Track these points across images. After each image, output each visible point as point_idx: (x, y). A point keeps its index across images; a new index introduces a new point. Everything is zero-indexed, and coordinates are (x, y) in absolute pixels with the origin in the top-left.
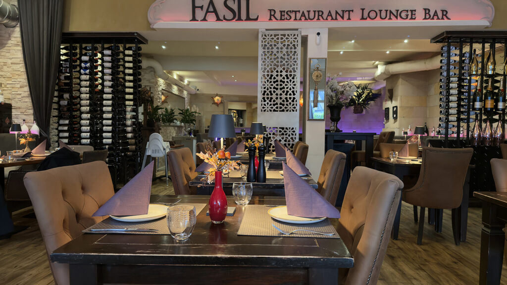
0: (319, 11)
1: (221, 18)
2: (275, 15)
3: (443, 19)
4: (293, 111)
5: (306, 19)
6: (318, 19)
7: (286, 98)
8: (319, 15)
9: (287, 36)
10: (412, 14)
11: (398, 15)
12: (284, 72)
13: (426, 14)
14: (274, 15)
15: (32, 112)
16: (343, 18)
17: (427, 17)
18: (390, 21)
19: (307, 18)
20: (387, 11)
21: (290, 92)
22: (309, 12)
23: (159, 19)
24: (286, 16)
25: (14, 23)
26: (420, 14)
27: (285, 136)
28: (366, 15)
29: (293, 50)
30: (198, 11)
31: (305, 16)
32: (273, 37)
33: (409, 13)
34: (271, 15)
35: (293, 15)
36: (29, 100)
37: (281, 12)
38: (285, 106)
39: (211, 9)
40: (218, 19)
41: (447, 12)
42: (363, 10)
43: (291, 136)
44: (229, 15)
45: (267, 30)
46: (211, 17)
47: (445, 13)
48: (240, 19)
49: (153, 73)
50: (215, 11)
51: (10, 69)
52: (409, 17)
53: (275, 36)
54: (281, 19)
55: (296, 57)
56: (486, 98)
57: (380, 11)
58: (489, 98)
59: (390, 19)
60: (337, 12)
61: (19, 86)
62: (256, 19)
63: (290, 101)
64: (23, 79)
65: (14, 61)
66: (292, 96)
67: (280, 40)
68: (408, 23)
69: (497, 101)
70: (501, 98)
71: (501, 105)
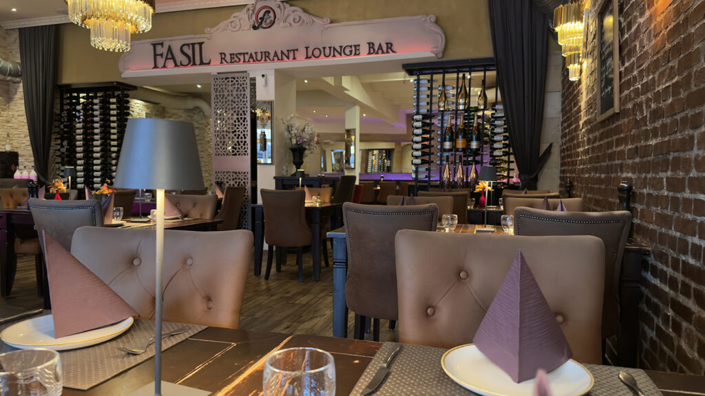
0: (265, 52)
1: (179, 64)
2: (226, 59)
3: (387, 52)
4: (245, 154)
5: (254, 61)
6: (265, 60)
7: (238, 142)
8: (266, 56)
9: (236, 79)
10: (356, 50)
11: (341, 51)
12: (235, 114)
13: (370, 48)
14: (224, 59)
15: (33, 159)
16: (288, 58)
17: (372, 51)
18: (334, 59)
19: (255, 58)
20: (330, 48)
21: (241, 135)
22: (256, 53)
23: (129, 68)
24: (236, 58)
25: (18, 79)
26: (364, 49)
27: (238, 181)
28: (310, 54)
29: (243, 93)
30: (159, 58)
31: (253, 58)
32: (224, 80)
33: (353, 48)
34: (222, 58)
35: (242, 57)
36: (30, 148)
37: (231, 54)
38: (237, 150)
39: (170, 56)
40: (176, 65)
41: (392, 45)
42: (307, 48)
43: (244, 181)
44: (185, 61)
45: (218, 73)
46: (170, 63)
47: (389, 46)
48: (194, 64)
49: (201, 113)
50: (173, 58)
51: (16, 121)
52: (353, 53)
53: (226, 79)
54: (231, 62)
55: (245, 99)
56: (457, 137)
57: (324, 48)
58: (460, 137)
59: (334, 56)
60: (282, 52)
61: (23, 136)
62: (209, 64)
63: (242, 144)
64: (25, 129)
65: (19, 113)
66: (243, 140)
67: (230, 83)
68: (353, 59)
69: (469, 141)
70: (474, 137)
71: (474, 145)
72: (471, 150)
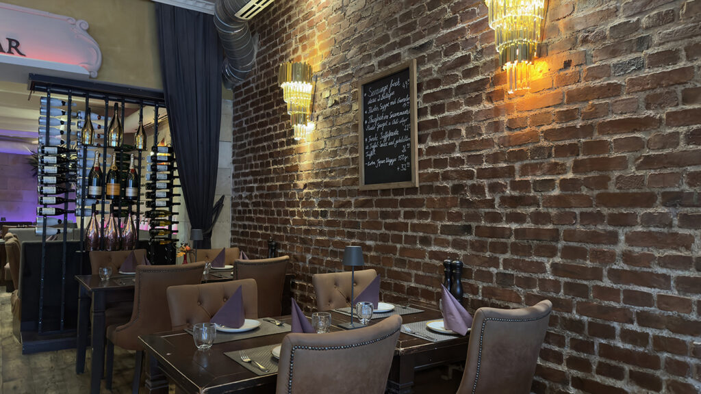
3: (10, 52)
41: (18, 44)
47: (14, 44)
56: (108, 181)
58: (113, 181)
69: (125, 185)
70: (131, 182)
71: (130, 192)
72: (127, 198)
